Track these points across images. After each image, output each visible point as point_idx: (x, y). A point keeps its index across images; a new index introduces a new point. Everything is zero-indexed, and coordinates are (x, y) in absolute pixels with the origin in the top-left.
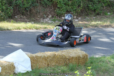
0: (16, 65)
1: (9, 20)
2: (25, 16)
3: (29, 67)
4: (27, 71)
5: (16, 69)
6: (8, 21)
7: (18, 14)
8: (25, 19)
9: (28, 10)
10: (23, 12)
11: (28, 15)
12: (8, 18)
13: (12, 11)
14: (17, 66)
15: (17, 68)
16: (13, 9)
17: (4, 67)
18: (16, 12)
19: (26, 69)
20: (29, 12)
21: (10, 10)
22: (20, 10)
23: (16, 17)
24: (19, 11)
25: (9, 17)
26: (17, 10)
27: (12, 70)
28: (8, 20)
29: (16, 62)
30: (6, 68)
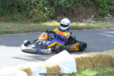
2: (67, 16)
3: (74, 68)
6: (50, 22)
7: (60, 15)
9: (70, 10)
10: (65, 13)
11: (70, 15)
13: (54, 12)
15: (63, 70)
16: (55, 10)
17: (50, 68)
18: (58, 13)
19: (71, 70)
20: (70, 12)
21: (52, 11)
22: (62, 10)
23: (58, 17)
24: (61, 12)
25: (51, 18)
26: (59, 10)
27: (57, 71)
29: (61, 64)
30: (51, 70)
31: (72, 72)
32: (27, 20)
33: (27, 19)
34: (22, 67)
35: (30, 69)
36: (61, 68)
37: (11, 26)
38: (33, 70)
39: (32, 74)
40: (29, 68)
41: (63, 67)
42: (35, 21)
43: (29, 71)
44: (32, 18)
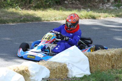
0: (69, 67)
1: (57, 6)
2: (78, 0)
3: (87, 69)
4: (85, 75)
5: (70, 73)
8: (78, 5)
12: (55, 4)
14: (71, 68)
15: (72, 71)
17: (54, 70)
19: (82, 72)
23: (66, 2)
25: (57, 2)
27: (64, 74)
28: (55, 7)
29: (69, 64)
30: (56, 71)
31: (84, 75)
32: (25, 5)
33: (25, 3)
34: (17, 67)
35: (28, 70)
36: (69, 70)
37: (3, 14)
38: (32, 72)
39: (30, 78)
40: (26, 69)
41: (72, 67)
42: (35, 7)
43: (26, 73)
44: (31, 3)
